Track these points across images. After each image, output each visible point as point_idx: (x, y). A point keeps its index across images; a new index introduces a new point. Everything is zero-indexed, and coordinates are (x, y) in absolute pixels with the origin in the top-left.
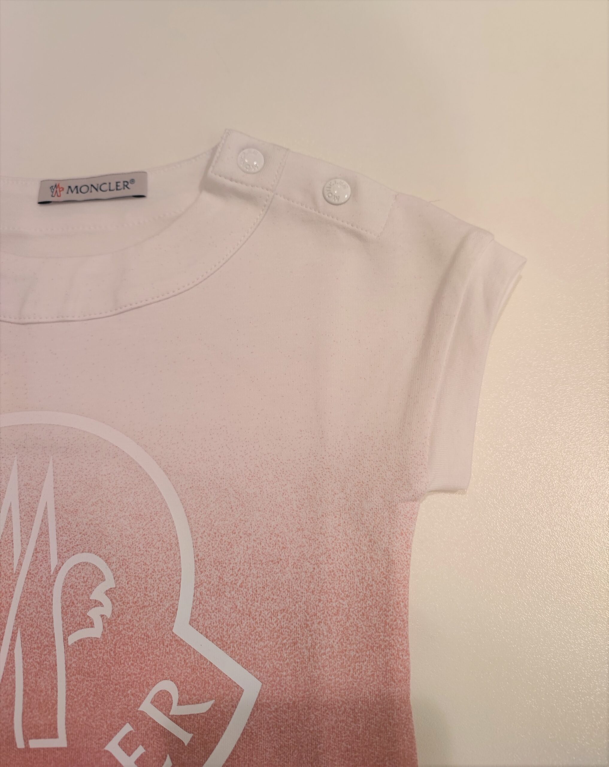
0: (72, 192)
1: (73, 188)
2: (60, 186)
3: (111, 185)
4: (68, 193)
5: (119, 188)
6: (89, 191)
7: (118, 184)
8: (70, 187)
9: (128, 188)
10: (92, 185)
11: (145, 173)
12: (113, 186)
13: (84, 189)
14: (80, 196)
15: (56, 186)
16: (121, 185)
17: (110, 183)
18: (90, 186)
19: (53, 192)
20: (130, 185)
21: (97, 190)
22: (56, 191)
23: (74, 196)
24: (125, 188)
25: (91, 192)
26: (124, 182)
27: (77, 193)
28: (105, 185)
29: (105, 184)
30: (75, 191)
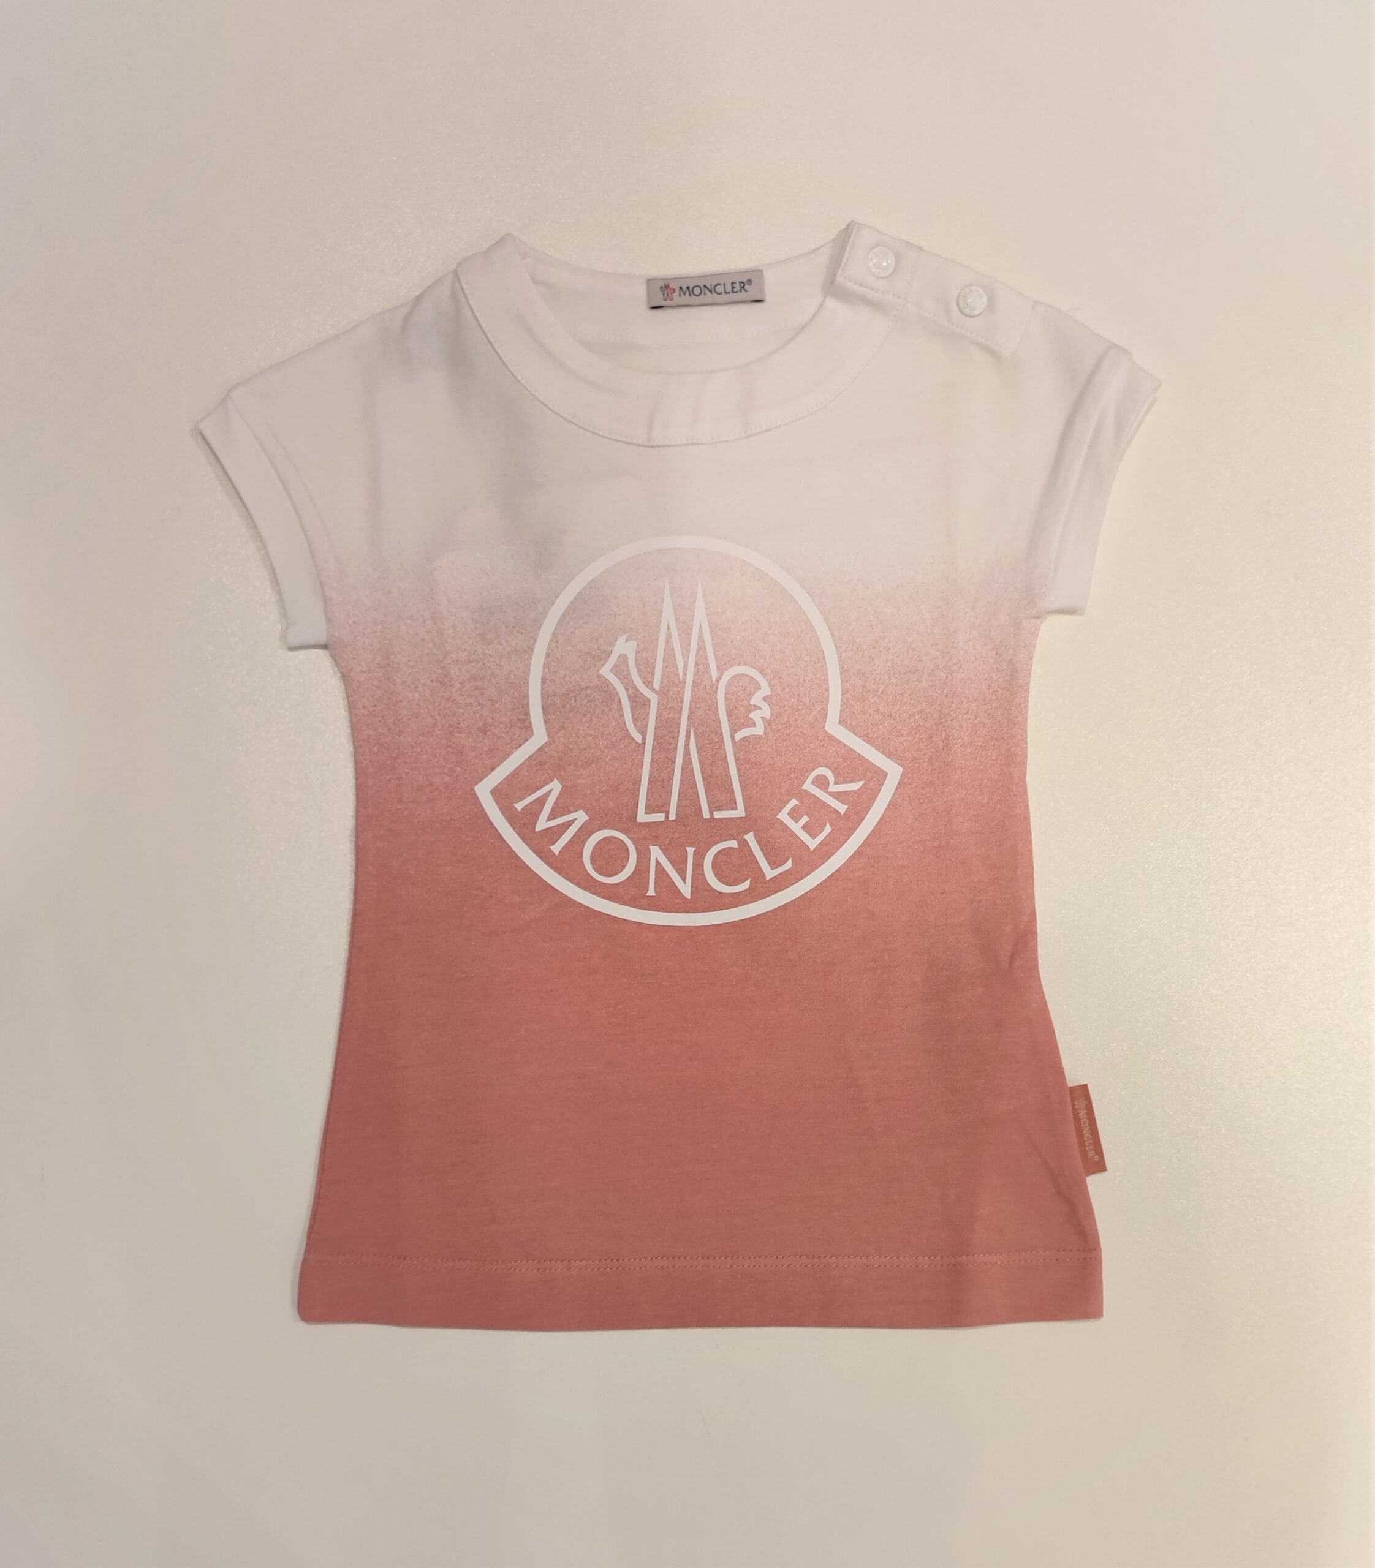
0: (685, 294)
1: (684, 288)
2: (671, 286)
3: (726, 286)
4: (680, 295)
5: (735, 290)
6: (703, 293)
7: (734, 285)
8: (681, 288)
9: (746, 291)
10: (705, 286)
11: (761, 271)
12: (729, 289)
13: (697, 291)
14: (693, 300)
15: (665, 286)
16: (737, 288)
17: (724, 284)
18: (703, 287)
19: (664, 294)
20: (747, 287)
21: (711, 292)
22: (668, 294)
23: (687, 299)
24: (742, 290)
25: (705, 294)
26: (741, 283)
27: (690, 295)
28: (718, 286)
29: (719, 284)
30: (687, 294)
